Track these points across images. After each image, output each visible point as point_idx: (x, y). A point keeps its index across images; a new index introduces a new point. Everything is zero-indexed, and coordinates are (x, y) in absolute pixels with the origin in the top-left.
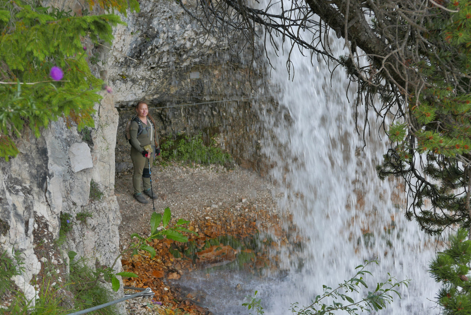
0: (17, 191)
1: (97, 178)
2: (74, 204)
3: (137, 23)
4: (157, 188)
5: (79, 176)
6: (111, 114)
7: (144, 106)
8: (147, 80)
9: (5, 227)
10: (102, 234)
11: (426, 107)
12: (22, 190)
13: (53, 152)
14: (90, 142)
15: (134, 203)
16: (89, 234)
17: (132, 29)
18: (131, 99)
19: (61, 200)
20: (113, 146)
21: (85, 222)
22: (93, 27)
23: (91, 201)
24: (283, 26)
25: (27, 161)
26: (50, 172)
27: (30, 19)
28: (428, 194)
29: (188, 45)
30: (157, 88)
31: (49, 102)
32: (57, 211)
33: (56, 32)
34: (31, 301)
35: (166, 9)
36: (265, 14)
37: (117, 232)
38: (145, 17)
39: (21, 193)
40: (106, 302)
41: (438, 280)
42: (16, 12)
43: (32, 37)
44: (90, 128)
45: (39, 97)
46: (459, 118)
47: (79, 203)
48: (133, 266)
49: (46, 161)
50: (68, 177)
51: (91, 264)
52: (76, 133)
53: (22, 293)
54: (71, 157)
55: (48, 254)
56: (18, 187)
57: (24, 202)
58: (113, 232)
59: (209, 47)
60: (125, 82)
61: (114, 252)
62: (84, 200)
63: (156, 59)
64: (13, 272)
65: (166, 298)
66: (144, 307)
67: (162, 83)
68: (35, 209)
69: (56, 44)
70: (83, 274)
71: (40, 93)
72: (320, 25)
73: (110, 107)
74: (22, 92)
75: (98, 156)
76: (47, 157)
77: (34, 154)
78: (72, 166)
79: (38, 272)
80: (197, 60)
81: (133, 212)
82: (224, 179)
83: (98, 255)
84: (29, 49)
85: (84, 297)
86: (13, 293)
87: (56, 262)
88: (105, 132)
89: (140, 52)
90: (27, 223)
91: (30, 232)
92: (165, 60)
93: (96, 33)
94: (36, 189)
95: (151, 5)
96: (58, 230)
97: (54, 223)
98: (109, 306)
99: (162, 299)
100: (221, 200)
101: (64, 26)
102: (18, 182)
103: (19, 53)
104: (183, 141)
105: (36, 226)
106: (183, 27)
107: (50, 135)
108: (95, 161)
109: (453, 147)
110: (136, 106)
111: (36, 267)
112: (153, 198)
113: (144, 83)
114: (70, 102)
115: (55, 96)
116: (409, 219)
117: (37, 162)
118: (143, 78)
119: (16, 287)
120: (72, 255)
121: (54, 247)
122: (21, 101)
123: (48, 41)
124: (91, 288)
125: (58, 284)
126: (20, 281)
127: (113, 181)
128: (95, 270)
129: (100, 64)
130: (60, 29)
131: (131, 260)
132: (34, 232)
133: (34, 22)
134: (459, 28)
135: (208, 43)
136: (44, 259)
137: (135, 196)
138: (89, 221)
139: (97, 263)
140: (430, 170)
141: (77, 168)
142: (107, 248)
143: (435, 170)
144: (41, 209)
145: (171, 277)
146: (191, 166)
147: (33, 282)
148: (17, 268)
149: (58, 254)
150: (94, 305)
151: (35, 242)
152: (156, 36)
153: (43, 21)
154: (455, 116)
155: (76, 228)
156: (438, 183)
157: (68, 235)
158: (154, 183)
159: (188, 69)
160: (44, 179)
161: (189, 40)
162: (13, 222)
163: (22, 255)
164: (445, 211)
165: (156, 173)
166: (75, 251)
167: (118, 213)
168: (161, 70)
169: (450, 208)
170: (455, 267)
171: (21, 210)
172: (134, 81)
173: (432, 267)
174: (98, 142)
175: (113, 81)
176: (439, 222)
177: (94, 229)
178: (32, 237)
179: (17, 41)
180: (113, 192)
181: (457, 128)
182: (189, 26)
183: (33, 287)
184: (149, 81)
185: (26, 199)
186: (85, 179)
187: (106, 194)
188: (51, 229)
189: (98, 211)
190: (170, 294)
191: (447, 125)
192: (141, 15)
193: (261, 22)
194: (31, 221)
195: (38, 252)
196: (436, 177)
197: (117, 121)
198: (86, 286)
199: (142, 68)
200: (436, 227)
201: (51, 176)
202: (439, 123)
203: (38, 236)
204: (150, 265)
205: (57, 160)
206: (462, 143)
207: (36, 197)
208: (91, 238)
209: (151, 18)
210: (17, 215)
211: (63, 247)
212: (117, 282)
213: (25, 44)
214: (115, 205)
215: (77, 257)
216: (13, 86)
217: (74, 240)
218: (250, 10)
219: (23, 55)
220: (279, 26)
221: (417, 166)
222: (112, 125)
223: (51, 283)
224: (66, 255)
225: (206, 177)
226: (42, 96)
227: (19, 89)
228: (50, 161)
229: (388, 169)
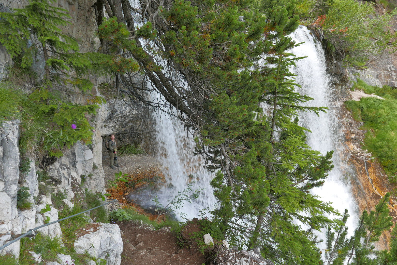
0: (65, 168)
1: (95, 162)
2: (87, 171)
3: (109, 107)
4: (119, 164)
5: (88, 161)
6: (100, 139)
7: (113, 136)
8: (114, 127)
9: (60, 182)
10: (98, 181)
11: (205, 131)
12: (66, 168)
13: (78, 154)
14: (92, 149)
15: (111, 169)
16: (93, 182)
17: (108, 109)
18: (108, 133)
19: (81, 170)
20: (101, 150)
21: (91, 177)
22: (88, 109)
23: (93, 170)
24: (158, 106)
25: (68, 157)
26: (77, 161)
27: (65, 107)
28: (210, 159)
29: (128, 114)
30: (118, 129)
31: (73, 136)
32: (80, 174)
33: (75, 112)
34: (70, 208)
35: (119, 102)
36: (152, 103)
37: (104, 180)
38: (112, 105)
39: (66, 169)
40: (100, 205)
41: (213, 187)
42: (60, 105)
43: (66, 114)
44: (91, 144)
45: (69, 135)
46: (216, 134)
47: (89, 171)
48: (112, 191)
49: (75, 157)
50: (84, 162)
51: (94, 192)
52: (86, 146)
53: (67, 205)
54: (85, 155)
55: (77, 190)
56: (65, 167)
57: (67, 172)
58: (102, 180)
59: (135, 114)
60: (106, 128)
61: (103, 187)
62: (90, 170)
63: (117, 119)
64: (64, 198)
65: (124, 202)
66: (116, 206)
67: (119, 127)
68: (71, 174)
69: (75, 116)
70: (91, 196)
71: (70, 133)
72: (170, 105)
73: (99, 137)
74: (63, 133)
75: (95, 154)
76: (75, 156)
77: (70, 155)
78: (86, 158)
79: (73, 197)
80: (131, 119)
81: (111, 172)
82: (142, 158)
83: (96, 189)
84: (65, 118)
85: (91, 204)
86: (64, 206)
87: (80, 193)
88: (98, 145)
89: (111, 117)
90: (68, 180)
91: (70, 183)
92: (120, 119)
93: (90, 111)
94: (72, 167)
95: (114, 101)
96: (80, 181)
97: (79, 179)
98: (101, 207)
99: (123, 202)
100: (142, 166)
101: (78, 109)
102: (64, 165)
103: (61, 119)
104: (128, 147)
105: (72, 180)
106: (125, 108)
107: (77, 148)
108: (94, 156)
109: (215, 143)
110: (110, 136)
111: (73, 195)
112: (118, 167)
113: (113, 128)
114: (81, 136)
115: (75, 134)
116: (204, 168)
117: (72, 158)
118: (112, 126)
119: (65, 203)
120: (86, 190)
121: (79, 188)
122: (62, 136)
123: (72, 115)
124: (94, 201)
125: (81, 200)
126: (66, 201)
127: (101, 162)
128: (95, 195)
129: (94, 122)
130: (76, 110)
131: (111, 190)
132: (71, 183)
133: (67, 108)
134: (213, 105)
135: (135, 113)
136: (75, 192)
137: (111, 167)
138: (93, 177)
139: (96, 192)
140: (209, 151)
141: (87, 159)
142: (100, 186)
143: (211, 151)
144: (74, 174)
145: (125, 194)
146: (131, 155)
147: (71, 201)
148: (65, 196)
149: (81, 190)
150: (96, 207)
151: (72, 186)
152: (116, 111)
153: (70, 108)
154: (215, 133)
155: (88, 180)
156: (212, 155)
157: (85, 183)
158: (118, 162)
159: (128, 122)
160: (75, 163)
161: (128, 112)
162: (63, 180)
163: (67, 191)
164: (216, 164)
165: (119, 159)
166: (88, 188)
167: (104, 174)
168: (119, 123)
169: (217, 163)
170: (218, 182)
171: (66, 175)
172: (109, 127)
173: (210, 183)
174: (95, 149)
175: (102, 127)
176: (214, 168)
177: (94, 180)
178: (71, 184)
179: (60, 115)
180: (101, 166)
181: (216, 137)
182: (128, 108)
183: (71, 203)
184: (115, 127)
185: (68, 171)
186: (90, 162)
187: (99, 167)
188: (78, 181)
189: (96, 173)
190: (125, 200)
191: (212, 136)
192: (110, 105)
193: (151, 105)
194: (70, 179)
195: (73, 190)
196: (212, 153)
197: (102, 141)
198: (92, 201)
199: (112, 122)
200: (213, 170)
201: (77, 162)
202: (210, 136)
203: (73, 184)
204: (118, 191)
205: (79, 156)
206: (217, 142)
207: (72, 170)
208: (93, 183)
209: (114, 105)
210: (65, 177)
211: (83, 187)
212: (104, 198)
213: (64, 116)
214: (102, 171)
215: (89, 190)
216: (60, 131)
217: (87, 184)
218: (147, 102)
219: (63, 120)
220: (157, 106)
221: (205, 150)
222: (100, 143)
223: (78, 200)
224: (84, 190)
225: (136, 159)
226: (70, 134)
227: (62, 132)
228: (77, 157)
229: (196, 152)
